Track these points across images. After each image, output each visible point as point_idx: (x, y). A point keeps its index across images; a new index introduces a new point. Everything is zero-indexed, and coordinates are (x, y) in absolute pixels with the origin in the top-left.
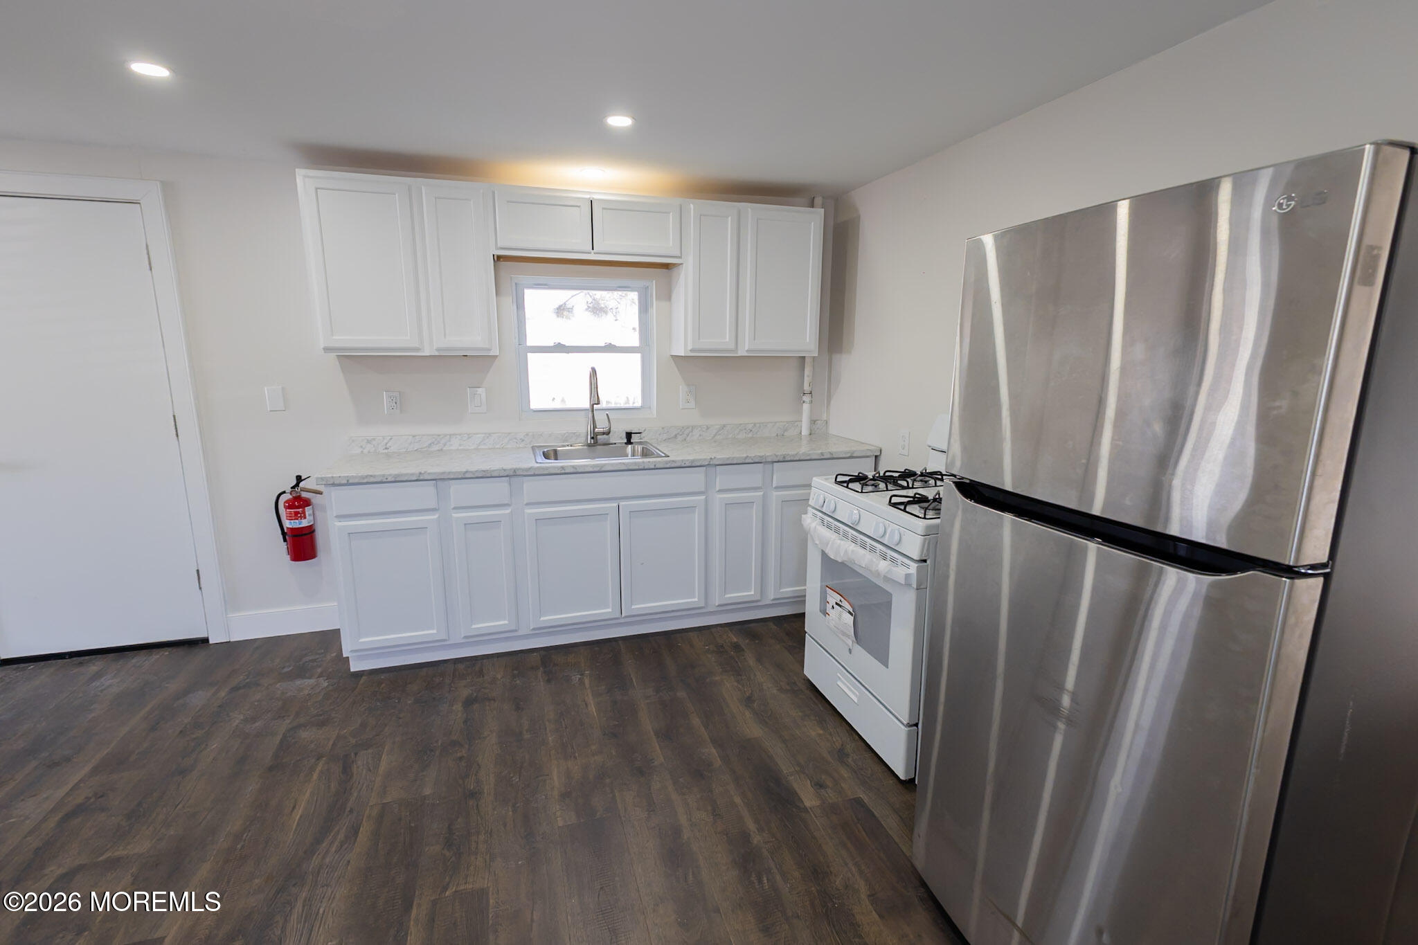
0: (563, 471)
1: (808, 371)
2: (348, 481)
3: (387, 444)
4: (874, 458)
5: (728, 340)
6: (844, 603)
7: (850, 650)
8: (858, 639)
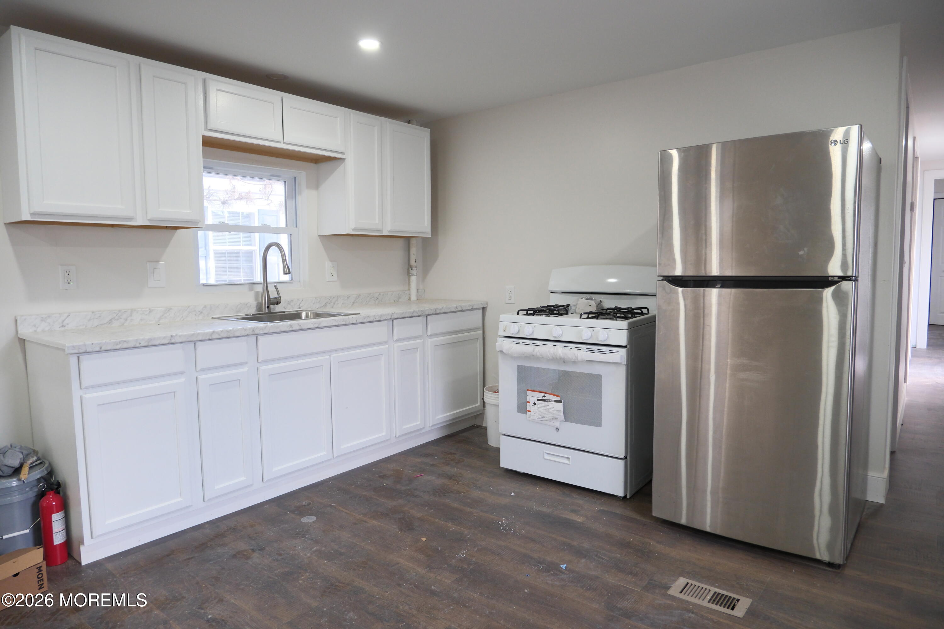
0: (291, 329)
1: (413, 251)
2: (101, 348)
3: (63, 321)
4: (481, 311)
5: (377, 222)
6: (548, 397)
7: (557, 430)
8: (567, 418)
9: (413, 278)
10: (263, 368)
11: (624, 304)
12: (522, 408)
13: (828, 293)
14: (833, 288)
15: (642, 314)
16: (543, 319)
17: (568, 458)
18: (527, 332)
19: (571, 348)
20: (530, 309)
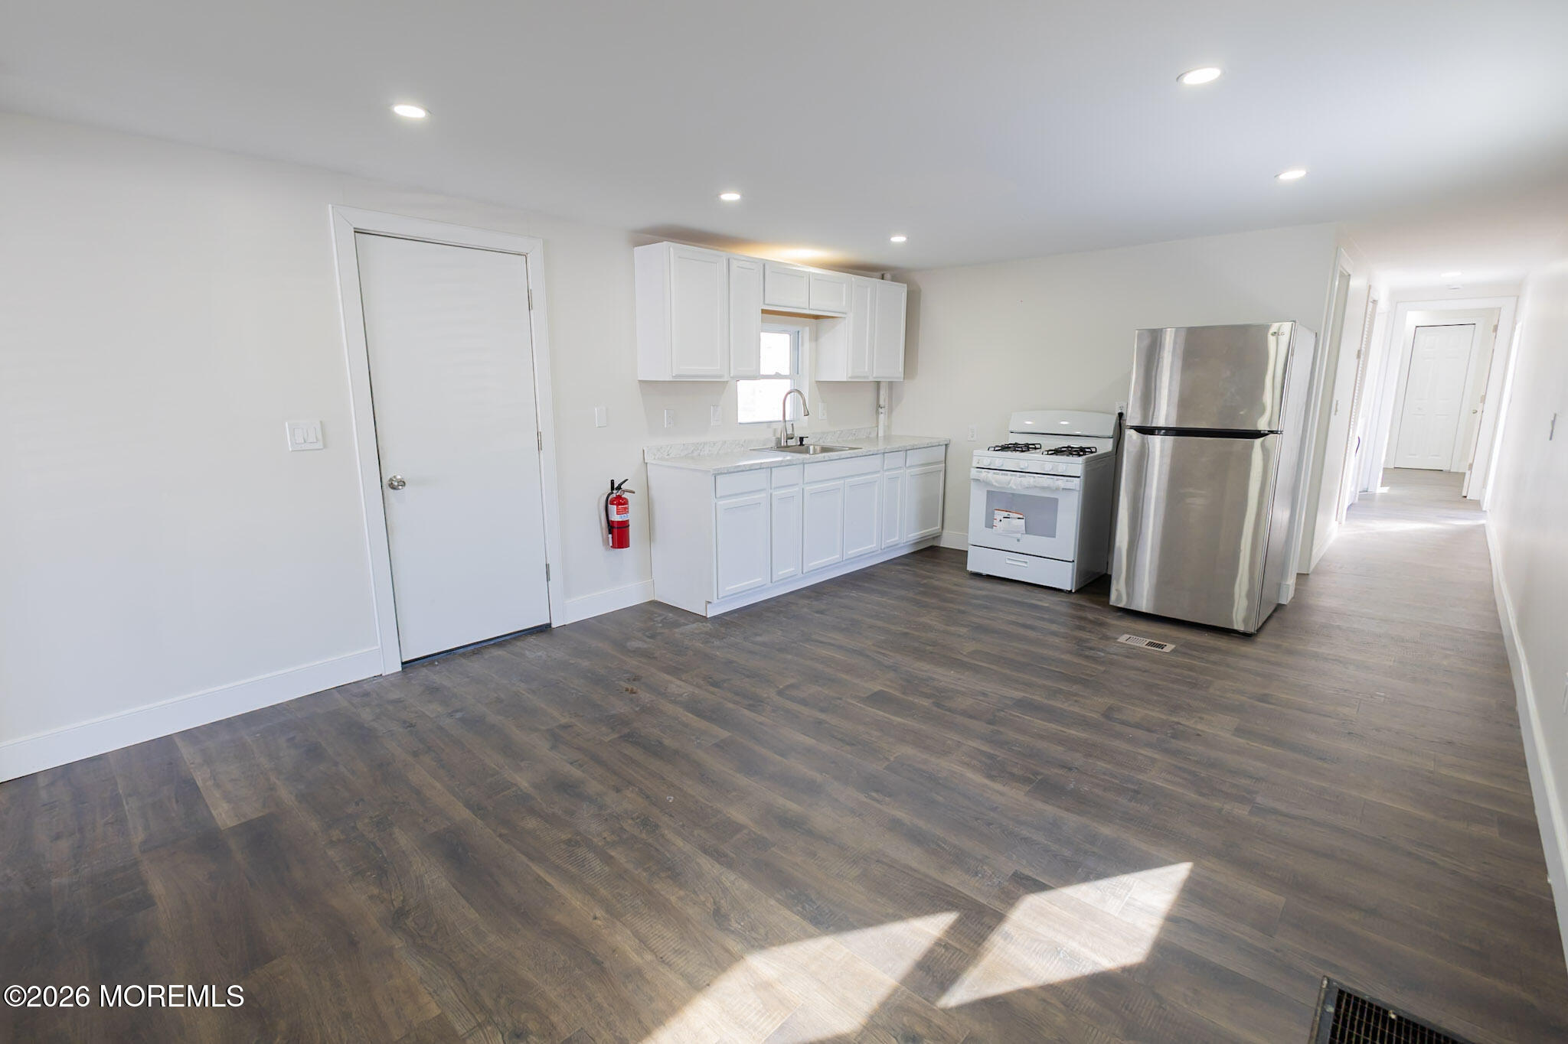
0: (824, 459)
1: (882, 392)
4: (944, 447)
5: (866, 370)
6: (1012, 515)
7: (1018, 540)
8: (1027, 531)
9: (882, 416)
10: (807, 488)
11: (1076, 443)
12: (990, 525)
13: (1258, 442)
14: (1262, 439)
15: (1092, 452)
16: (1009, 454)
17: (1026, 563)
18: (997, 464)
19: (1034, 477)
20: (997, 446)
